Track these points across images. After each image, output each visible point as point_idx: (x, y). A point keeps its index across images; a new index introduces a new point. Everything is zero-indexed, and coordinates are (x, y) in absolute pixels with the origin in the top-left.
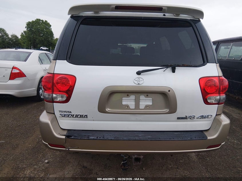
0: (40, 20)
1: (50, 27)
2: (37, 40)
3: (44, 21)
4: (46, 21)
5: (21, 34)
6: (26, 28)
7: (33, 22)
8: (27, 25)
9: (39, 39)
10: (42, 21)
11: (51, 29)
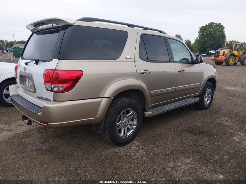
0: (213, 23)
1: (223, 29)
2: (207, 44)
3: (218, 24)
4: (220, 24)
5: (195, 39)
6: (198, 32)
7: (206, 26)
8: (200, 30)
9: (209, 43)
10: (216, 24)
11: (224, 31)
